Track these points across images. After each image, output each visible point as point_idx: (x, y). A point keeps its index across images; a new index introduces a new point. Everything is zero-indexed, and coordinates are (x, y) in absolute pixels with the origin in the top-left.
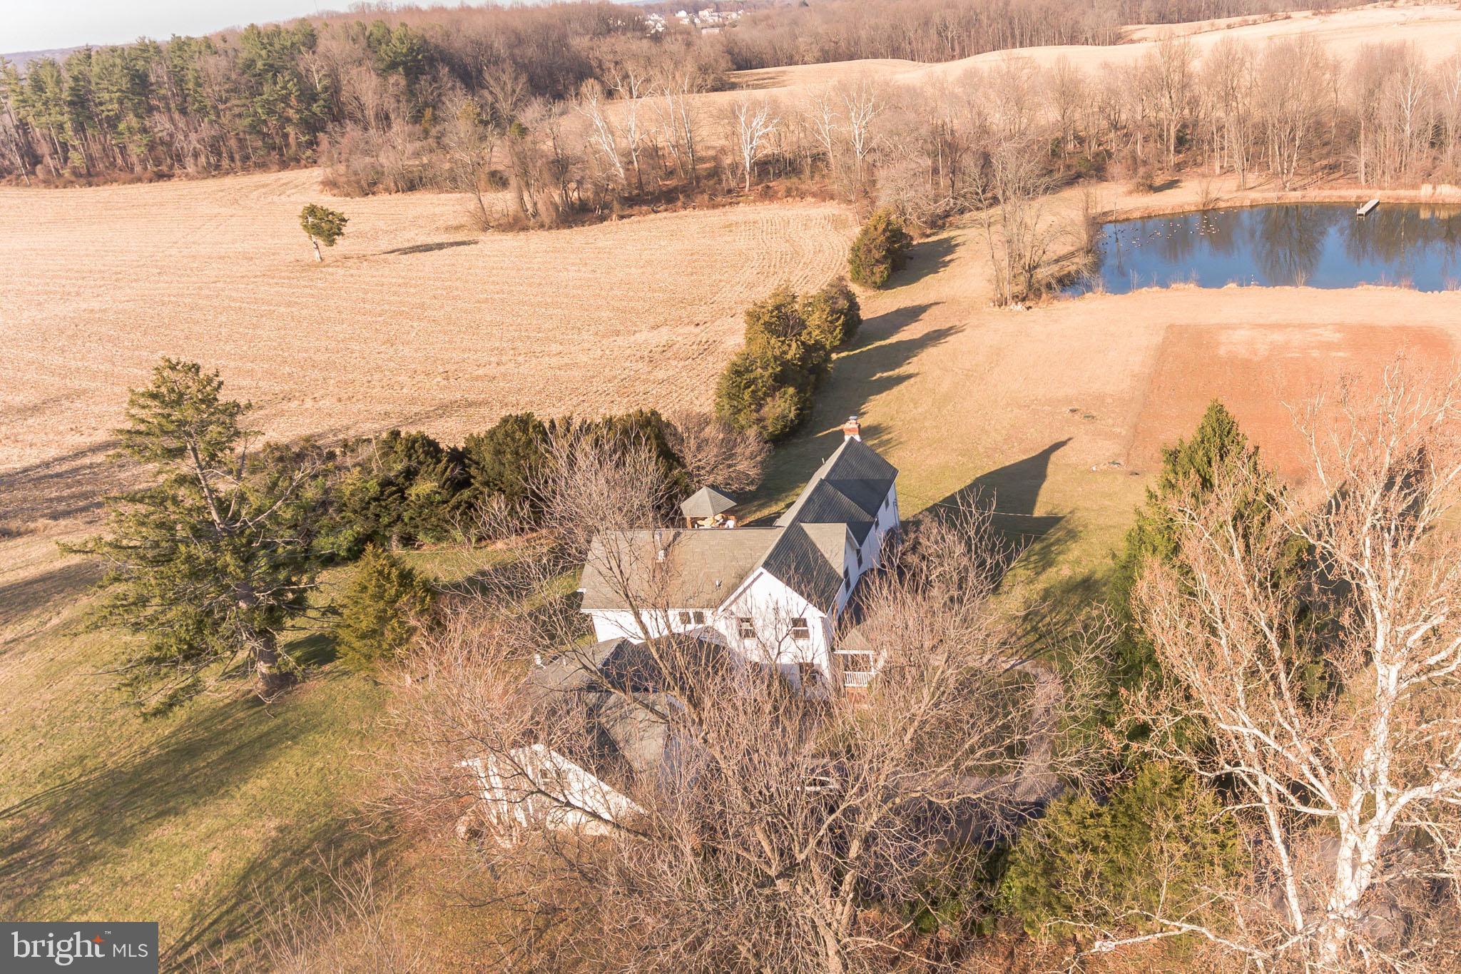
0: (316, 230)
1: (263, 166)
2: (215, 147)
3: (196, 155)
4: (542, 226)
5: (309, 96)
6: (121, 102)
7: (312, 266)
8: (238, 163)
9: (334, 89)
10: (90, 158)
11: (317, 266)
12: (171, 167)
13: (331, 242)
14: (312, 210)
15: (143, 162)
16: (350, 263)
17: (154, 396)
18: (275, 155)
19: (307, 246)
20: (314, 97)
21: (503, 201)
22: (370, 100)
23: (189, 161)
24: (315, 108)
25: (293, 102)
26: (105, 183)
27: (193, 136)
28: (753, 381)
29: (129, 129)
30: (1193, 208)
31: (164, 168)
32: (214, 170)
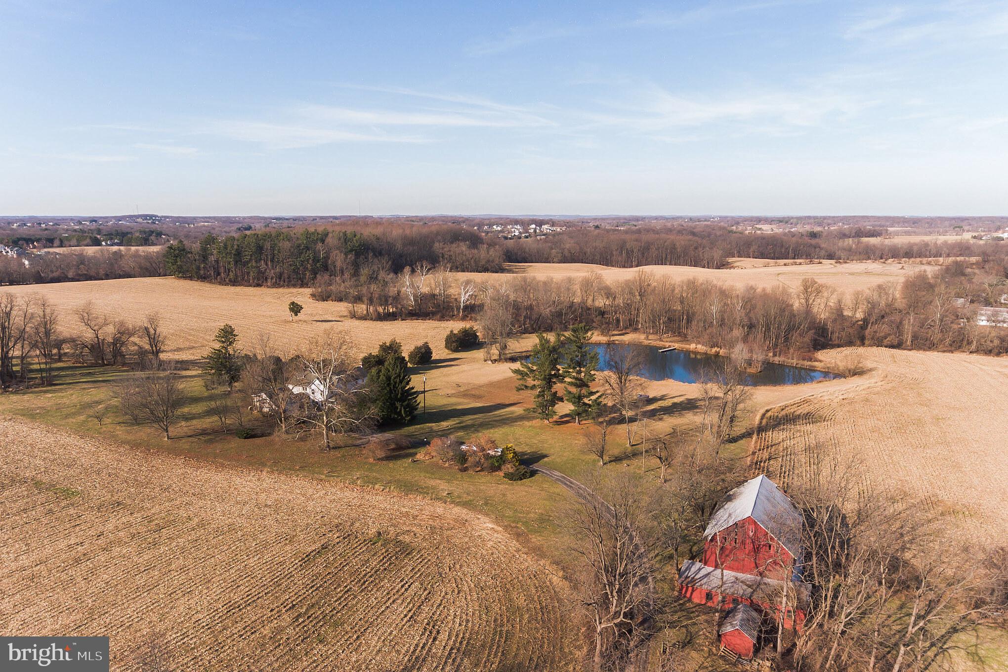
0: (291, 310)
1: (294, 286)
2: (280, 276)
3: (272, 278)
4: (372, 319)
5: (316, 260)
6: (251, 256)
7: (286, 322)
8: (286, 283)
9: (327, 258)
10: (236, 275)
11: (290, 322)
12: (263, 282)
13: (296, 315)
14: (293, 303)
15: (254, 279)
16: (300, 323)
17: (223, 330)
18: (300, 282)
19: (287, 314)
20: (318, 261)
21: (361, 308)
22: (339, 264)
23: (269, 280)
24: (318, 265)
25: (311, 261)
26: (239, 285)
27: (272, 271)
28: (370, 362)
29: (252, 266)
30: (604, 342)
31: (260, 282)
32: (276, 285)
